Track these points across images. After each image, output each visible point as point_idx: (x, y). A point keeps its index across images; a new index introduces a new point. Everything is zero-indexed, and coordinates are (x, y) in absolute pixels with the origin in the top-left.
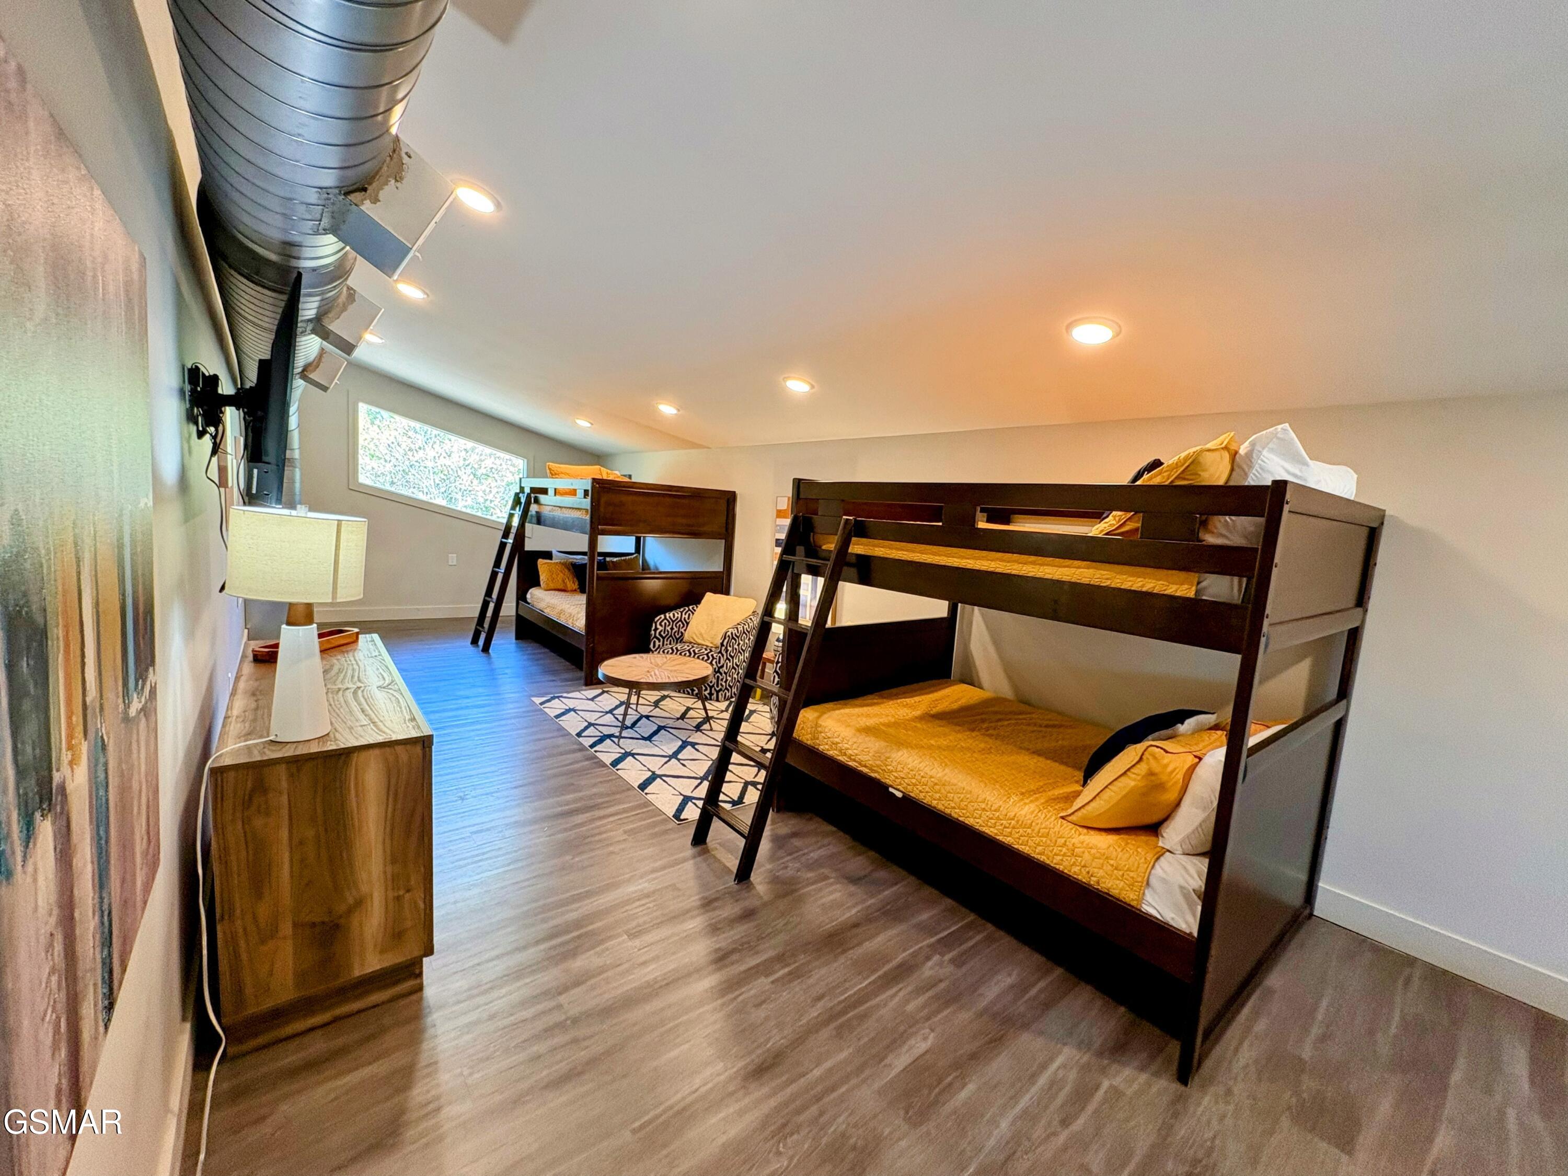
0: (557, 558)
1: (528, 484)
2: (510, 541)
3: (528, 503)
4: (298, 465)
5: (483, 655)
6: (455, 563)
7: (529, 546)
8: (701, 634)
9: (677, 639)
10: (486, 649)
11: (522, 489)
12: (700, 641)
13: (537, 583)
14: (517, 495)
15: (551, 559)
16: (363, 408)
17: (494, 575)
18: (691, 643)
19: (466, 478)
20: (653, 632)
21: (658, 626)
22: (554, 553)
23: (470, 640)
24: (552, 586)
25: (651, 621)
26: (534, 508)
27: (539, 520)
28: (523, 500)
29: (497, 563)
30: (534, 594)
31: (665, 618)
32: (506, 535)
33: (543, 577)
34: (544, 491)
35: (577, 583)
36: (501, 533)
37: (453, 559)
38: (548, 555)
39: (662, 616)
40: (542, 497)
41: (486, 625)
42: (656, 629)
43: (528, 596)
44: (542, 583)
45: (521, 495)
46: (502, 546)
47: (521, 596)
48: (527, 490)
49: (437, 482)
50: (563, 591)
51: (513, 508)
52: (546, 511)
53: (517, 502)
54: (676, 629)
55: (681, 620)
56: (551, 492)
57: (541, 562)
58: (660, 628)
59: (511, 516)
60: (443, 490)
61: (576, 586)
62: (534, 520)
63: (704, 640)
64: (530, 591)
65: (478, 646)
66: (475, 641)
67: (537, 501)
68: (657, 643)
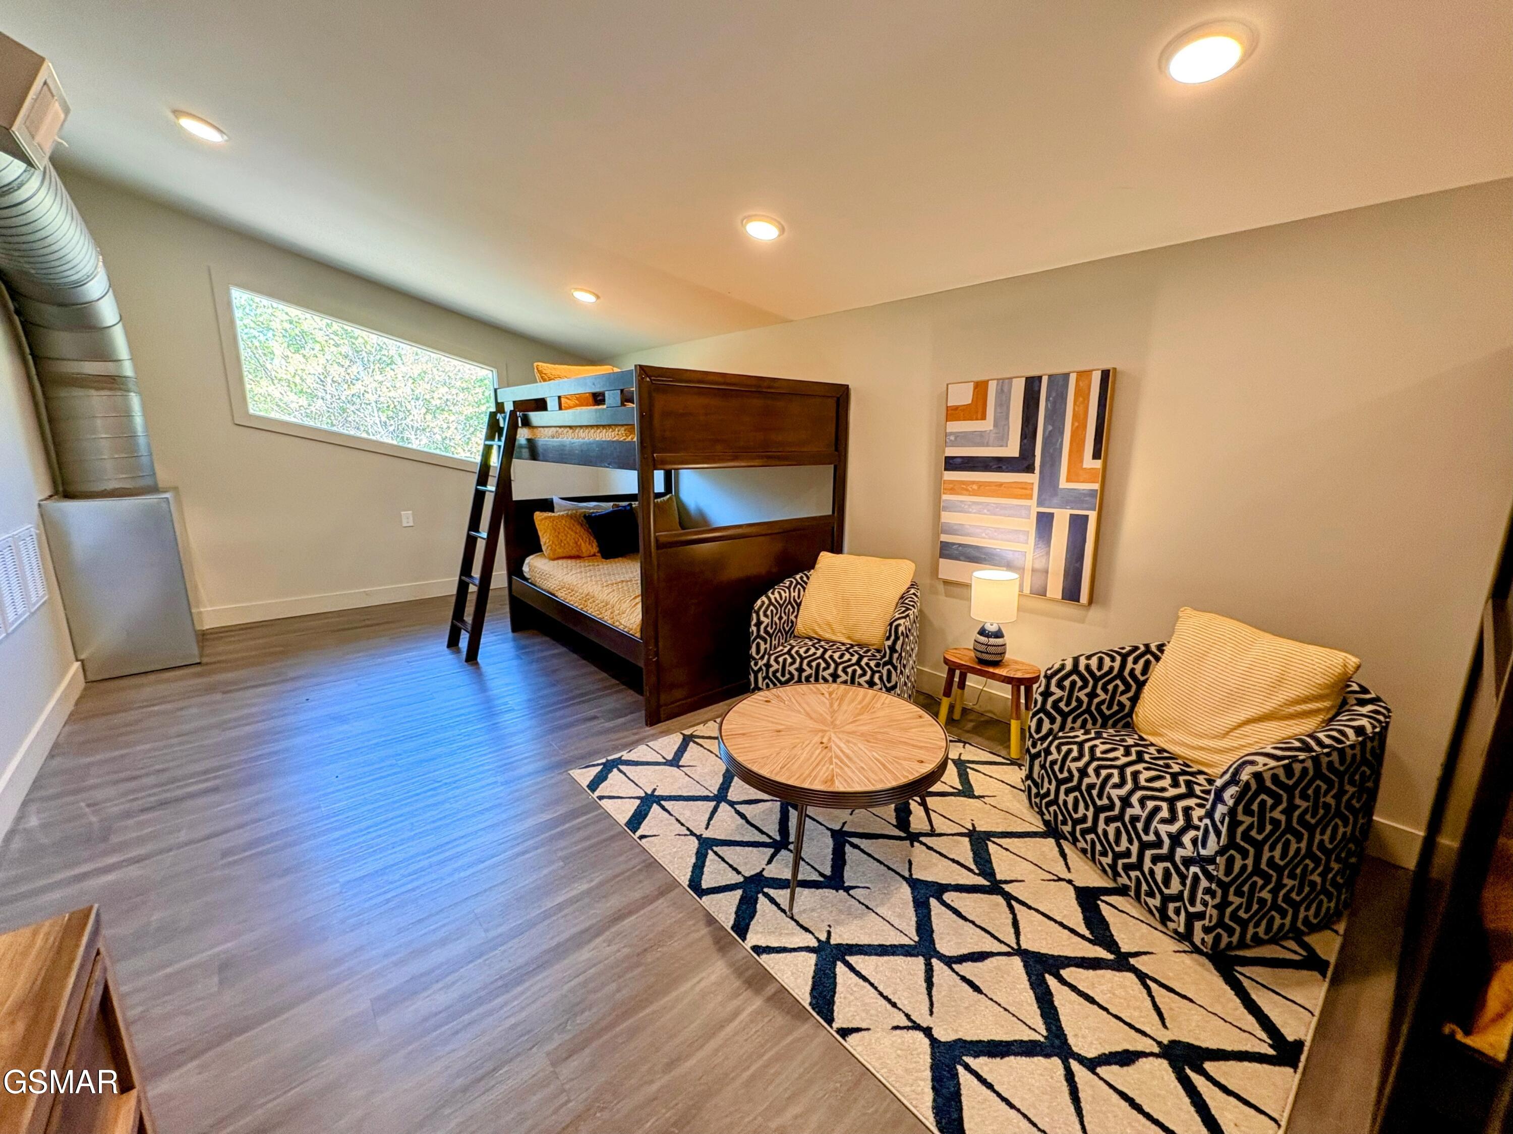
0: (562, 508)
1: (510, 396)
2: (491, 487)
3: (513, 427)
4: (131, 386)
5: (469, 668)
6: (411, 524)
7: (519, 493)
8: (829, 624)
9: (787, 633)
10: (472, 656)
11: (500, 407)
12: (828, 636)
13: (536, 548)
14: (493, 416)
15: (553, 511)
16: (239, 296)
17: (471, 543)
18: (811, 639)
19: (417, 413)
20: (754, 629)
21: (762, 618)
22: (556, 500)
23: (446, 644)
24: (560, 551)
25: (749, 609)
26: (523, 435)
27: (534, 452)
28: (503, 423)
29: (474, 524)
30: (534, 565)
31: (771, 603)
32: (483, 479)
33: (545, 539)
34: (540, 405)
35: (595, 544)
36: (475, 477)
37: (407, 517)
38: (546, 505)
39: (764, 598)
40: (536, 417)
41: (468, 618)
42: (759, 623)
43: (525, 568)
44: (544, 548)
45: (499, 416)
46: (479, 497)
47: (515, 569)
48: (509, 407)
49: (384, 419)
50: (577, 557)
51: (490, 436)
52: (544, 439)
53: (494, 428)
54: (785, 618)
55: (790, 602)
56: (552, 404)
57: (538, 516)
58: (766, 621)
59: (487, 450)
60: (391, 429)
61: (594, 549)
62: (526, 453)
63: (834, 633)
64: (527, 560)
65: (458, 651)
66: (453, 643)
67: (527, 423)
68: (763, 647)
